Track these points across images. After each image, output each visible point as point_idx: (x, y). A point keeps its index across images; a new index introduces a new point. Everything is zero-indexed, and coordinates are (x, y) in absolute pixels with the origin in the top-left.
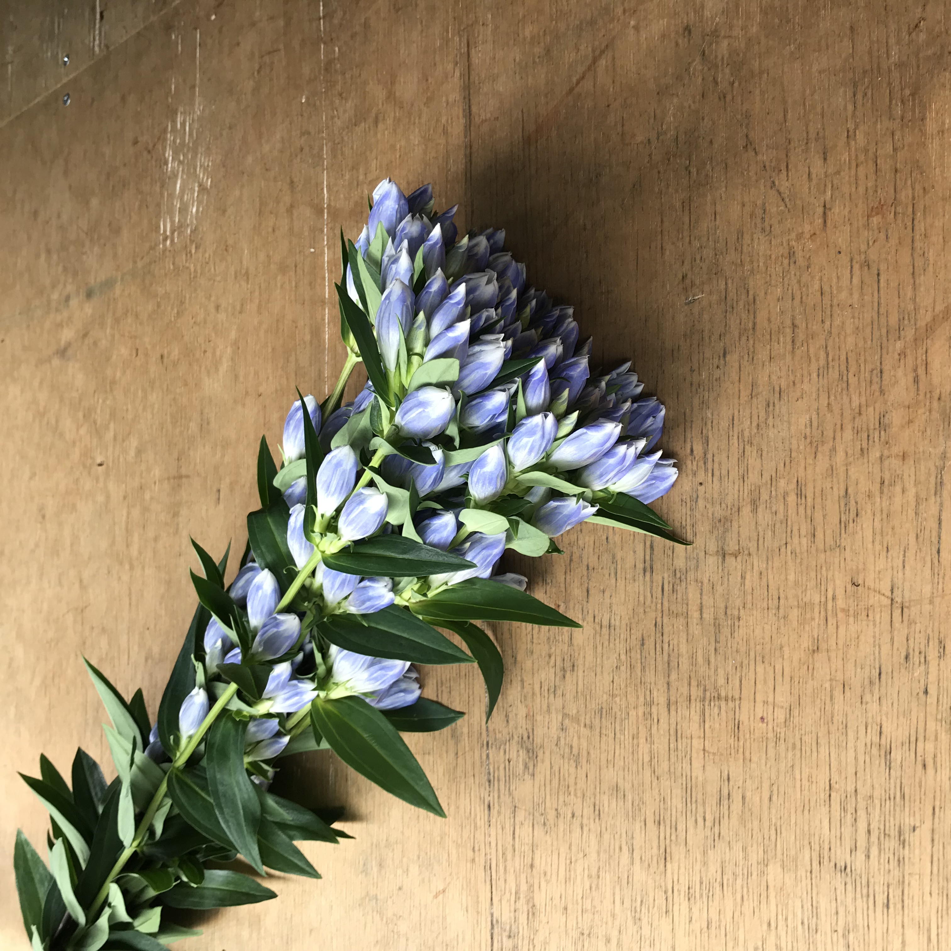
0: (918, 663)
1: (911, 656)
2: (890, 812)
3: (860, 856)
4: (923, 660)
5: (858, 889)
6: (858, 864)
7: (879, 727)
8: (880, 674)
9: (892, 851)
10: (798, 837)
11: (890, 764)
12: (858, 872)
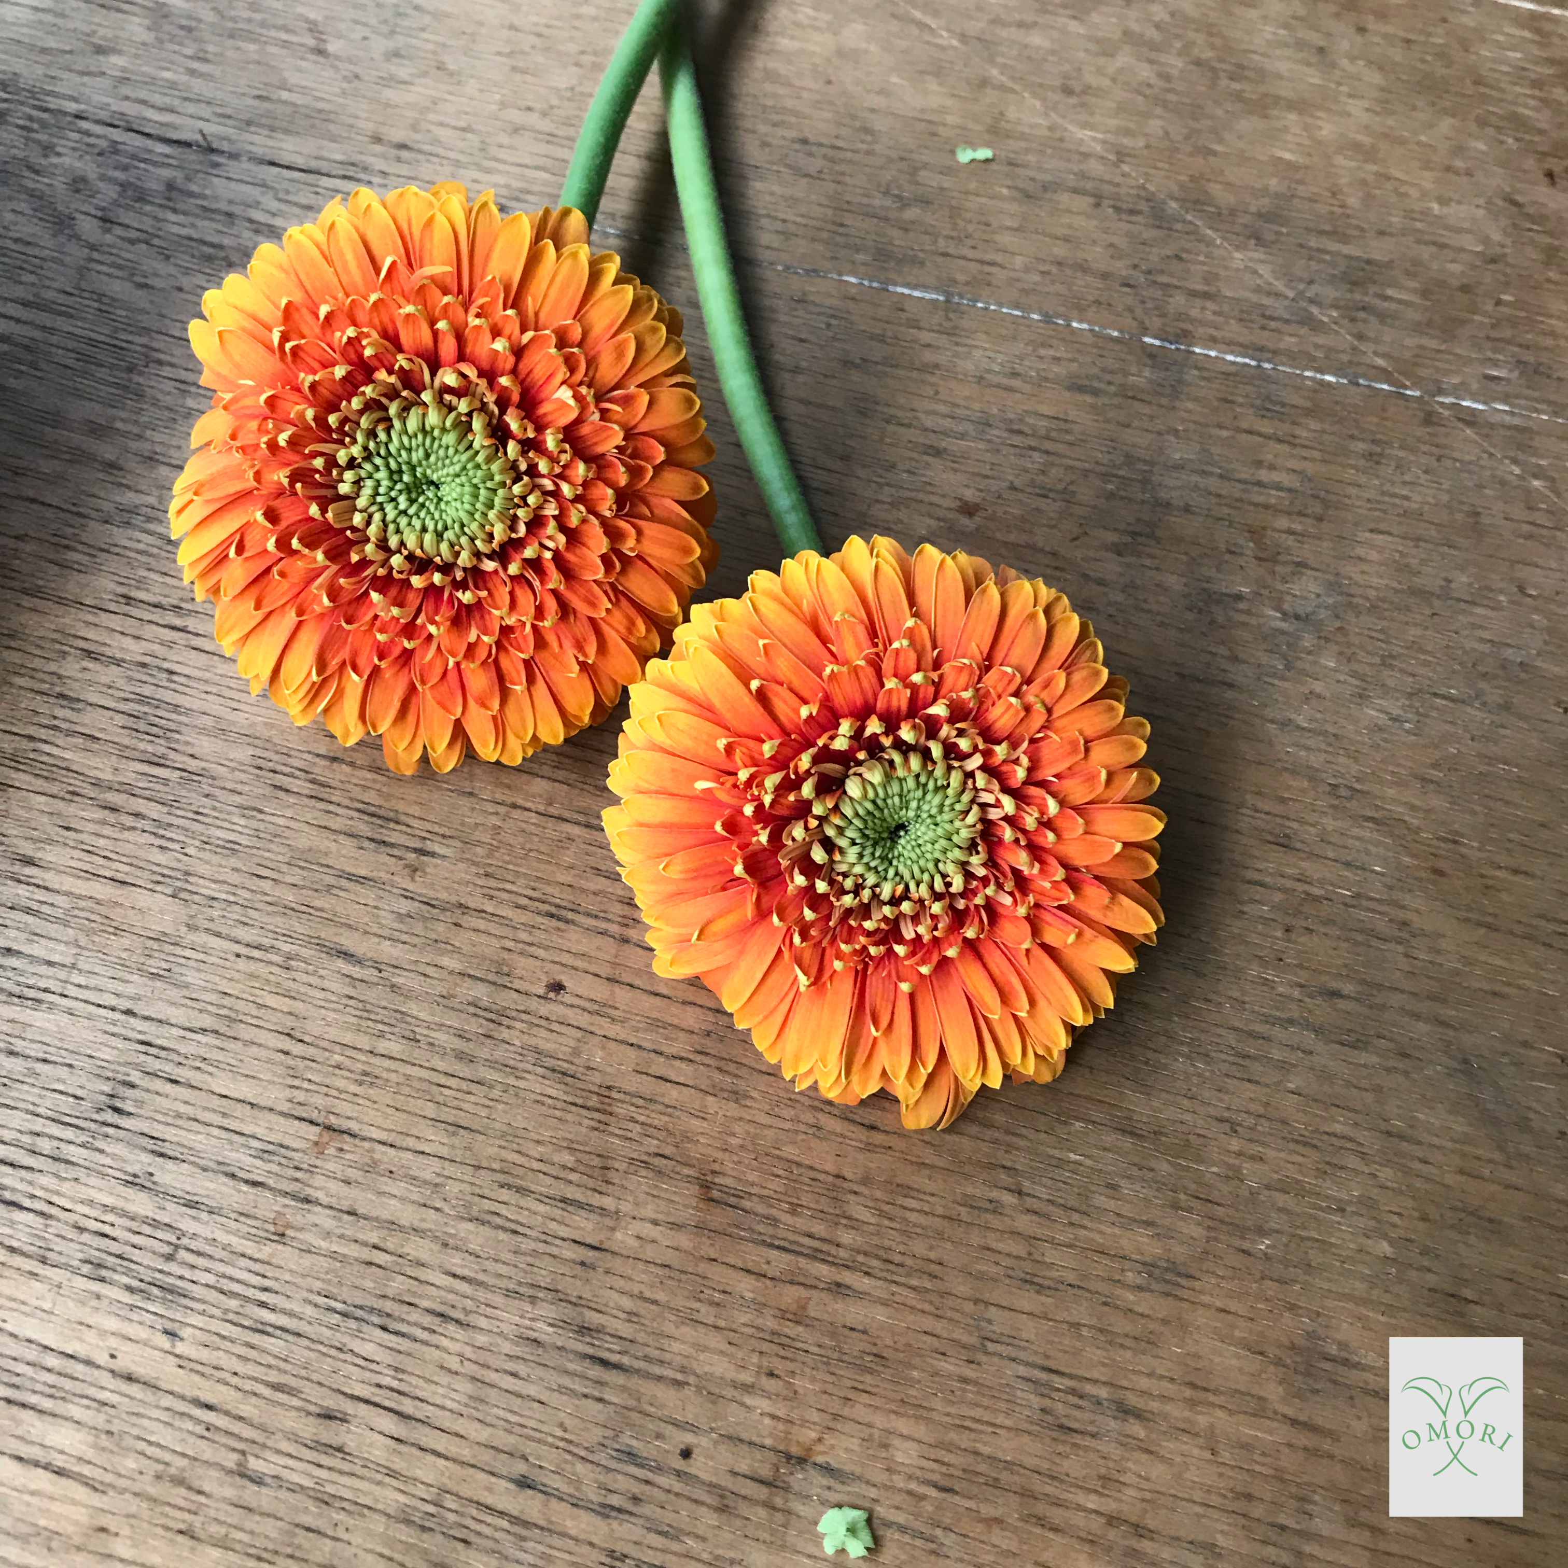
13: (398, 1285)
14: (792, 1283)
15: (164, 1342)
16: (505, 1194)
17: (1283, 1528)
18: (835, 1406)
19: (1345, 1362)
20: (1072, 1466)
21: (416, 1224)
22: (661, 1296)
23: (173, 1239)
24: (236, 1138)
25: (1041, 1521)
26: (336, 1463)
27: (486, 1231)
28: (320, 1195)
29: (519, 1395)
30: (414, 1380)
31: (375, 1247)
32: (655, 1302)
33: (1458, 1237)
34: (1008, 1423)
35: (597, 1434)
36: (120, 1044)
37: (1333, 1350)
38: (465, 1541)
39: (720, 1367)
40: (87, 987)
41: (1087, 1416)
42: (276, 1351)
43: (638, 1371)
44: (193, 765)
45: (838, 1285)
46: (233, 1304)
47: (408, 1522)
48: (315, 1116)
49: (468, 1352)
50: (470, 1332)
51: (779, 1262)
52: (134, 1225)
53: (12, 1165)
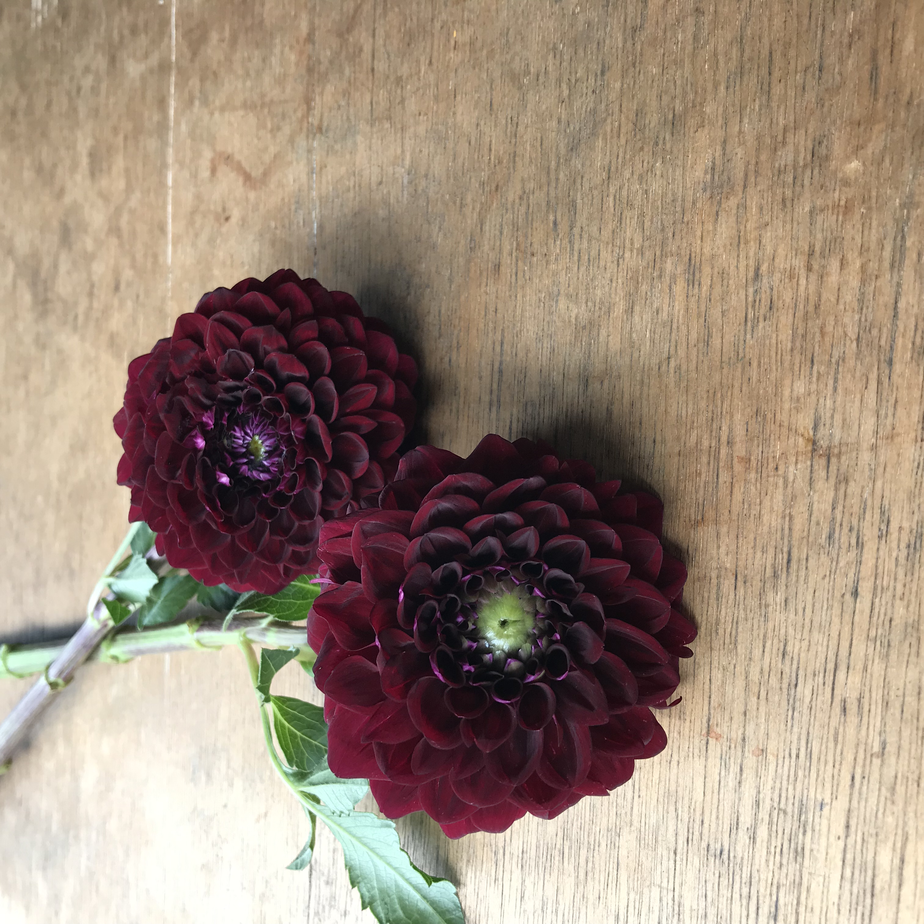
0: (845, 546)
1: (837, 535)
2: (789, 776)
3: (743, 837)
4: (854, 541)
5: (737, 886)
6: (739, 848)
7: (782, 645)
8: (789, 561)
9: (786, 837)
10: (661, 800)
11: (794, 702)
12: (739, 860)
13: (774, 681)
14: (732, 468)
15: (826, 809)
16: (721, 631)
17: (795, 178)
18: (784, 430)
19: (713, 169)
20: (788, 296)
21: (743, 677)
22: (752, 536)
23: (776, 811)
24: (722, 784)
25: (817, 307)
26: (865, 701)
27: (740, 639)
28: (740, 732)
29: (814, 605)
30: (818, 665)
31: (759, 698)
32: (755, 539)
33: (647, 130)
34: (774, 336)
35: (824, 558)
36: (690, 854)
37: (709, 177)
38: (891, 621)
39: (779, 497)
40: (668, 878)
41: (763, 296)
42: (819, 745)
43: (789, 541)
44: (560, 834)
45: (728, 443)
46: (800, 773)
47: (887, 655)
48: (704, 742)
49: (799, 637)
50: (789, 638)
51: (724, 477)
52: (774, 835)
53: (758, 909)
